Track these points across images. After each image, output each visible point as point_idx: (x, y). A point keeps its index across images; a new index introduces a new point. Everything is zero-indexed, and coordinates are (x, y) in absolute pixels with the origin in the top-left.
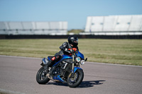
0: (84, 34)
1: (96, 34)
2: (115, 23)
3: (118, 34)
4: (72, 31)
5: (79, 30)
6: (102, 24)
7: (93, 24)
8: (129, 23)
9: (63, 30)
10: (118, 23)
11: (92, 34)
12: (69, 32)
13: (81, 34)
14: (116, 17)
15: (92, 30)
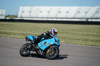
0: (17, 18)
1: (25, 19)
2: (39, 11)
3: (41, 19)
4: (8, 16)
5: (13, 16)
6: (30, 12)
7: (23, 12)
8: (49, 12)
9: (2, 15)
10: (41, 12)
11: (23, 19)
12: (6, 17)
13: (14, 18)
14: (40, 7)
15: (23, 16)
